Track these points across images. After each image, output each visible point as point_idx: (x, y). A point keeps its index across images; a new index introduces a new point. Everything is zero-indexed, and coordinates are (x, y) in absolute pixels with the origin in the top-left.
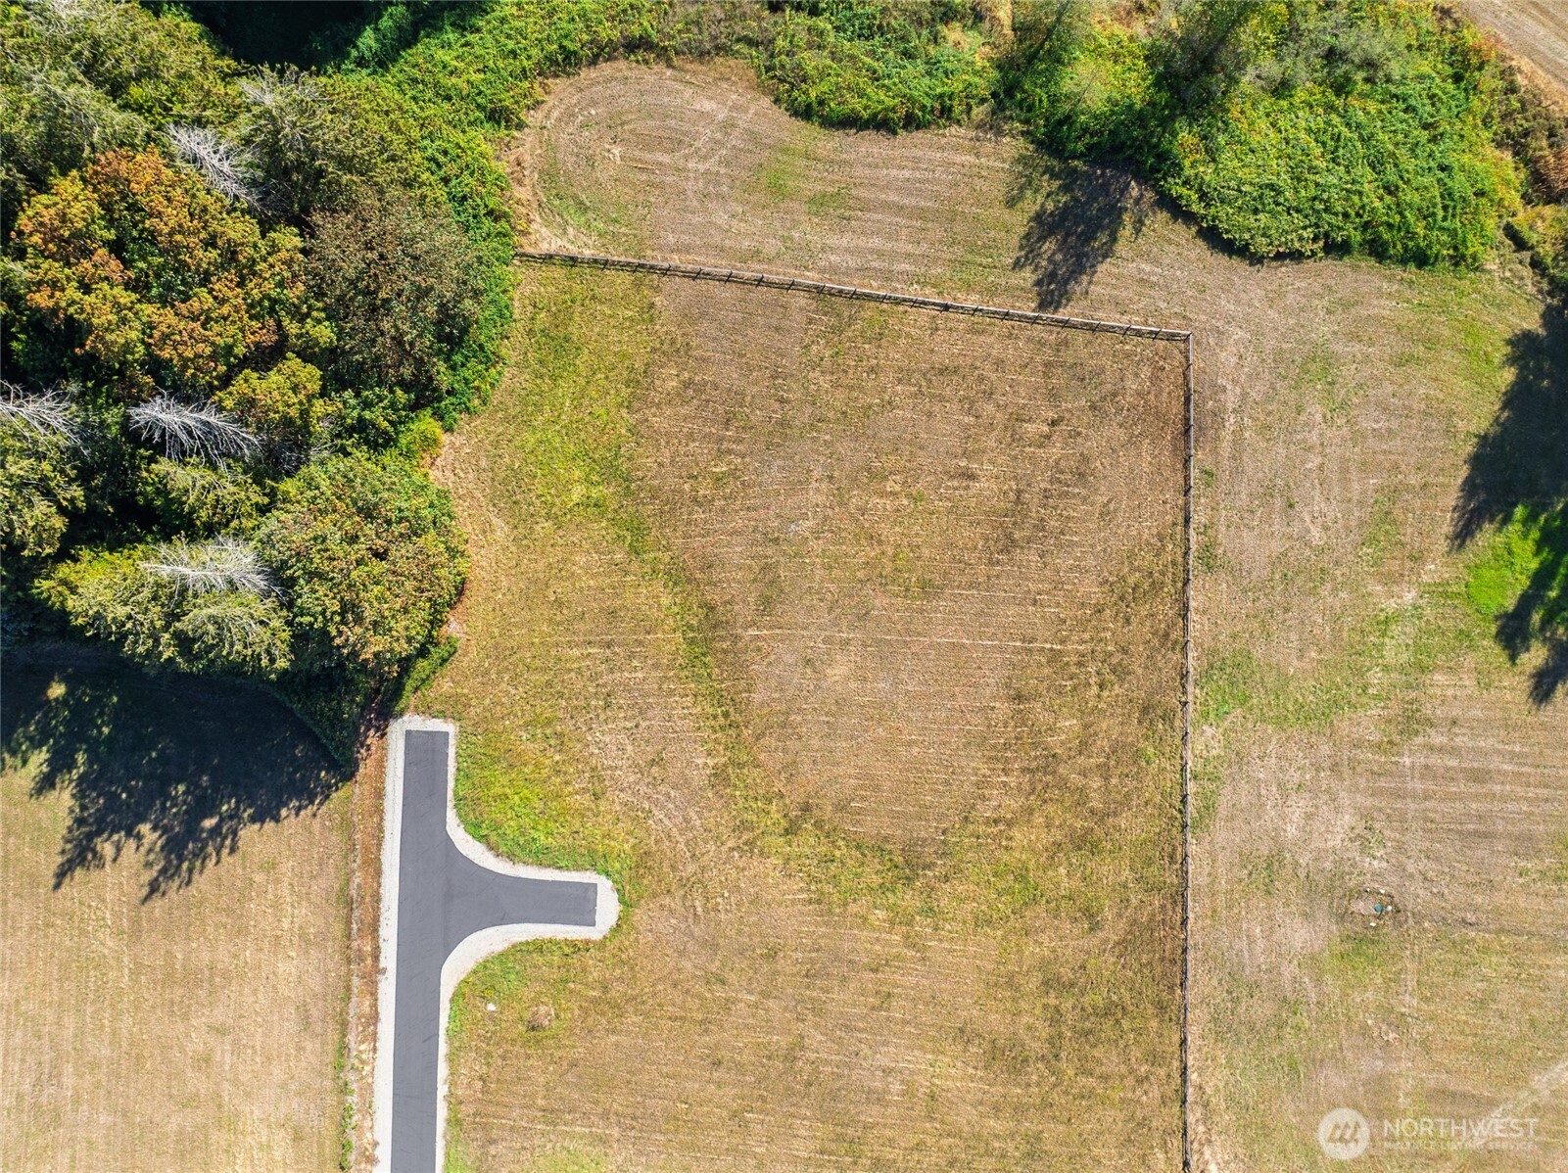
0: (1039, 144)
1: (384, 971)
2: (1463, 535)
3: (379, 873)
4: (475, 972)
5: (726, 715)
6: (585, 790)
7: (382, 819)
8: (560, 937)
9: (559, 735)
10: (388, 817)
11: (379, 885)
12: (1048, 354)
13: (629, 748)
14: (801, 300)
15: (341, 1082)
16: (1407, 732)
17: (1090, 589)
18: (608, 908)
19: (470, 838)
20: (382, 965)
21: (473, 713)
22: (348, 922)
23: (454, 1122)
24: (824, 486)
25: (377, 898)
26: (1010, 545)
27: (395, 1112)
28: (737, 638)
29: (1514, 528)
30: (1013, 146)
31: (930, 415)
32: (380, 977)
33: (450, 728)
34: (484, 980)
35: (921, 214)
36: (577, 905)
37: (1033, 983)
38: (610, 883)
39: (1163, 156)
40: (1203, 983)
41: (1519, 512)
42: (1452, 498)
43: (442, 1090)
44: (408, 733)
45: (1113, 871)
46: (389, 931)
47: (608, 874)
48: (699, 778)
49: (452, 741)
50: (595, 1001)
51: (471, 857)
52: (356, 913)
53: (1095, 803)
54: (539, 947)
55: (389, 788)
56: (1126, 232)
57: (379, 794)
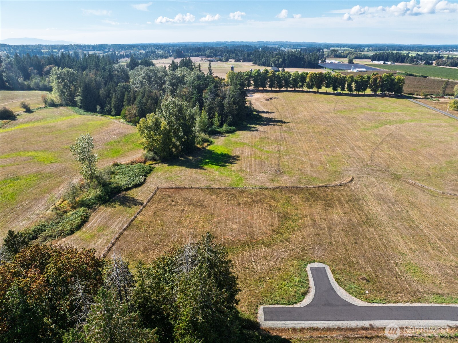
0: (103, 203)
1: (370, 325)
3: (329, 329)
4: (356, 297)
5: (248, 245)
6: (278, 272)
7: (305, 329)
8: (332, 275)
9: (260, 278)
10: (303, 326)
11: (334, 329)
12: (156, 203)
13: (262, 263)
15: (431, 339)
17: (214, 197)
18: (316, 265)
19: (304, 300)
21: (255, 301)
22: (356, 338)
23: (419, 300)
24: (181, 229)
25: (340, 329)
26: (202, 205)
27: (429, 319)
28: (224, 243)
30: (102, 207)
31: (166, 215)
32: (374, 327)
33: (261, 308)
34: (358, 294)
35: (111, 218)
36: (319, 274)
37: (309, 203)
38: (309, 265)
41: (201, 166)
43: (408, 304)
44: (265, 320)
45: (278, 196)
46: (353, 324)
47: (306, 265)
48: (268, 250)
49: (267, 306)
50: (350, 267)
51: (312, 299)
52: (350, 335)
53: (264, 197)
54: (337, 280)
55: (291, 326)
57: (294, 330)
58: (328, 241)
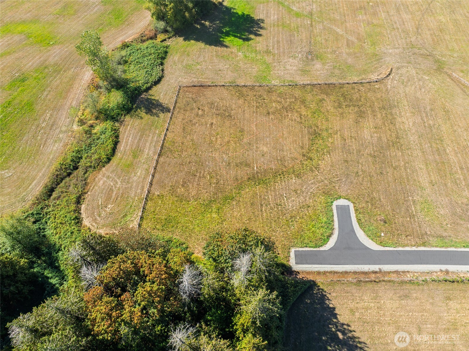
0: (128, 113)
1: (380, 269)
2: (226, 47)
3: (346, 273)
4: (372, 240)
5: (280, 175)
6: (307, 210)
7: (327, 272)
8: (355, 215)
9: (291, 217)
10: (326, 270)
11: (350, 272)
12: (182, 111)
13: (293, 199)
14: (162, 159)
15: (423, 283)
16: (270, 52)
17: (241, 102)
18: (342, 202)
19: (328, 243)
20: (378, 270)
21: (287, 243)
22: (366, 282)
23: (424, 244)
24: (213, 153)
25: (355, 273)
26: (230, 116)
27: (427, 264)
28: (257, 172)
29: (225, 40)
30: (128, 118)
31: (195, 132)
32: (382, 271)
33: (293, 250)
34: (374, 236)
35: (141, 136)
36: (343, 211)
37: (341, 110)
38: (335, 202)
39: (136, 89)
40: (333, 80)
41: (222, 39)
42: (218, 48)
43: (414, 248)
44: (296, 263)
45: (309, 97)
46: (366, 268)
47: (332, 202)
48: (299, 181)
49: (297, 249)
50: (372, 205)
51: (335, 242)
52: (362, 279)
53: (293, 100)
54: (359, 220)
55: (316, 270)
56: (153, 98)
57: (319, 273)
58: (355, 170)
